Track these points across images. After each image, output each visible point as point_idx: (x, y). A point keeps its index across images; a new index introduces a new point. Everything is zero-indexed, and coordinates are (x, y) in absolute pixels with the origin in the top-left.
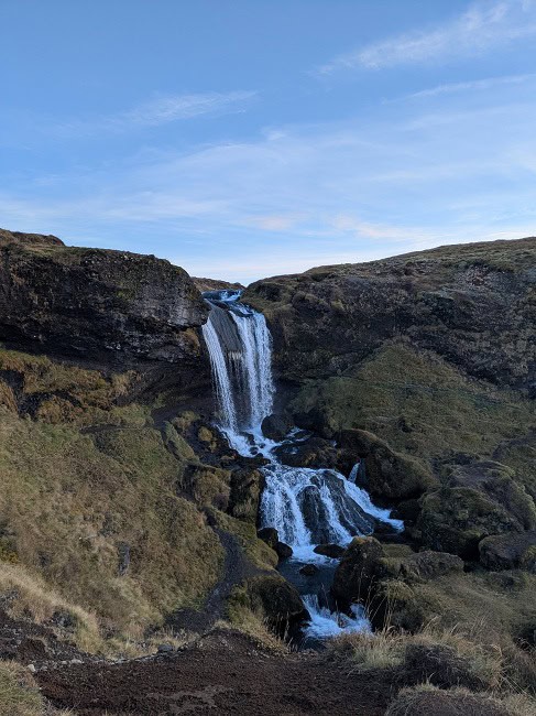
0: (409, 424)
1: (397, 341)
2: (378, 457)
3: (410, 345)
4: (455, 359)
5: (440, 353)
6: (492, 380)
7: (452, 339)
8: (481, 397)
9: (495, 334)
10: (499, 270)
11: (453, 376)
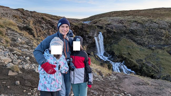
0: (131, 54)
1: (124, 38)
2: (127, 60)
3: (126, 38)
4: (135, 41)
5: (132, 40)
6: (142, 45)
7: (134, 37)
8: (140, 48)
9: (141, 36)
10: (140, 23)
11: (135, 44)
